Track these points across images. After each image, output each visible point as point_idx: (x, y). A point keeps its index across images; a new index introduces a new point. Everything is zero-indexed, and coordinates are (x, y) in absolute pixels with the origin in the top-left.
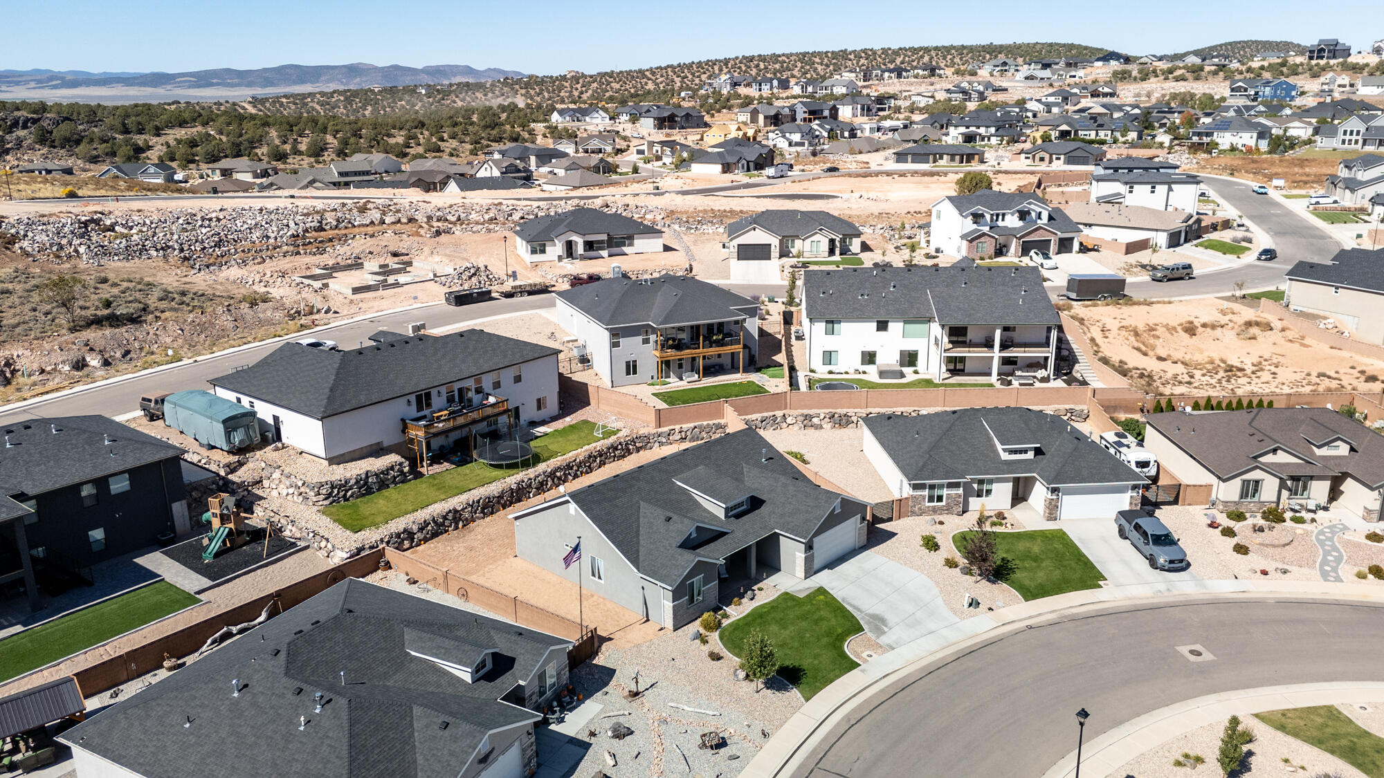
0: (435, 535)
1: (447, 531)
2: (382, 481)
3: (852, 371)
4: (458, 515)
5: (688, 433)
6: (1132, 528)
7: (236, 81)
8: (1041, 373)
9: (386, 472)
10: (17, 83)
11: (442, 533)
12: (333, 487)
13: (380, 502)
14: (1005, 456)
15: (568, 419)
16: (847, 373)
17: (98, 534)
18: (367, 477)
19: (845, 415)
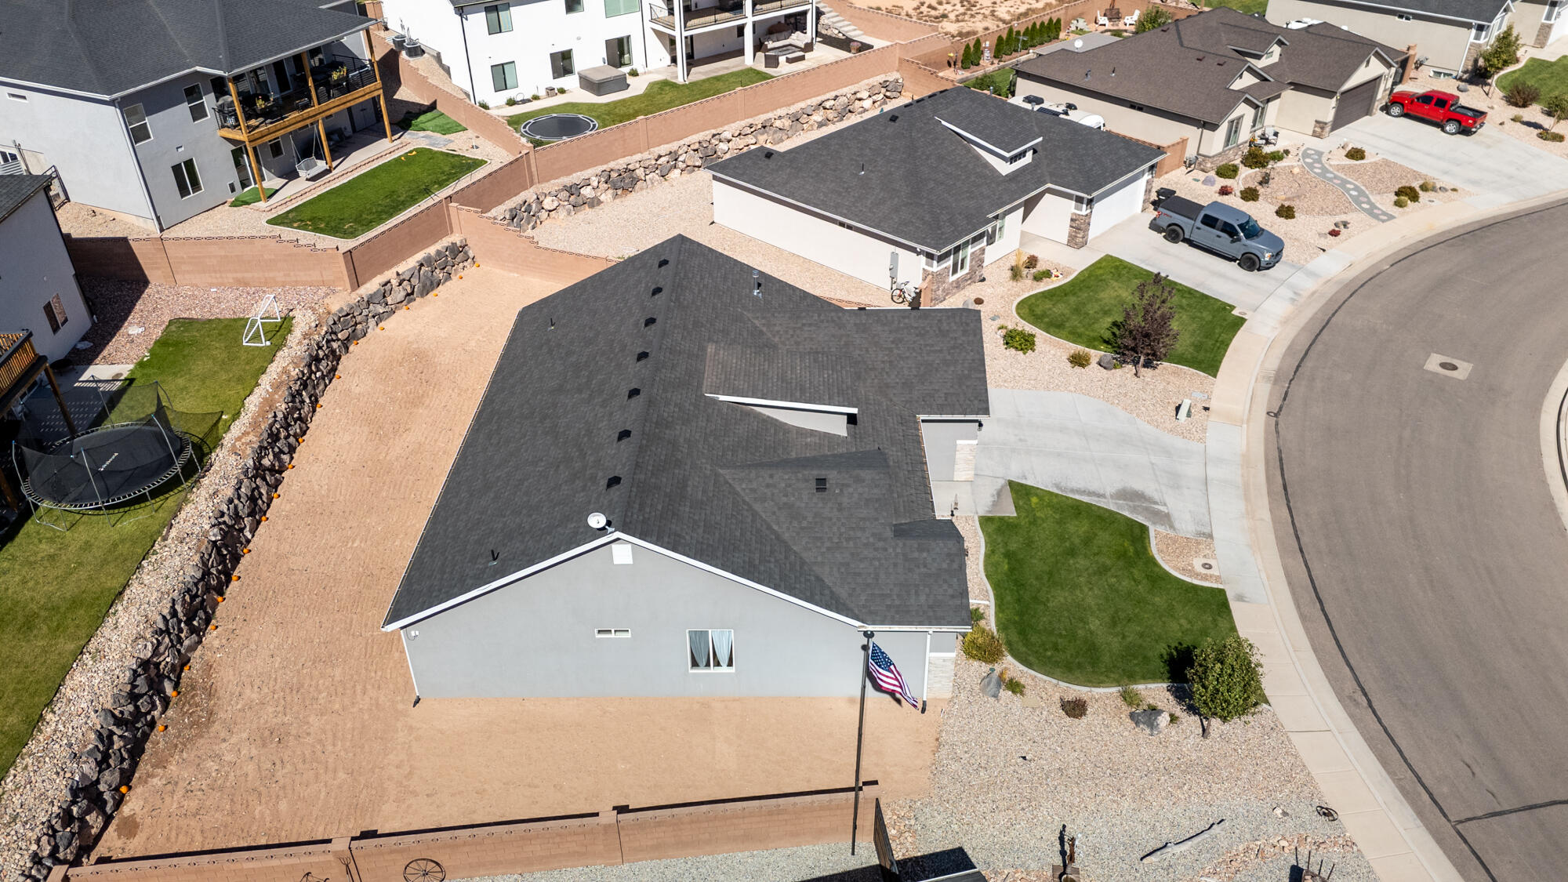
0: (136, 750)
1: (152, 724)
3: (542, 93)
4: (153, 672)
5: (415, 281)
6: (1199, 224)
8: (798, 38)
11: (146, 737)
14: (1005, 169)
15: (132, 328)
16: (536, 98)
19: (627, 170)
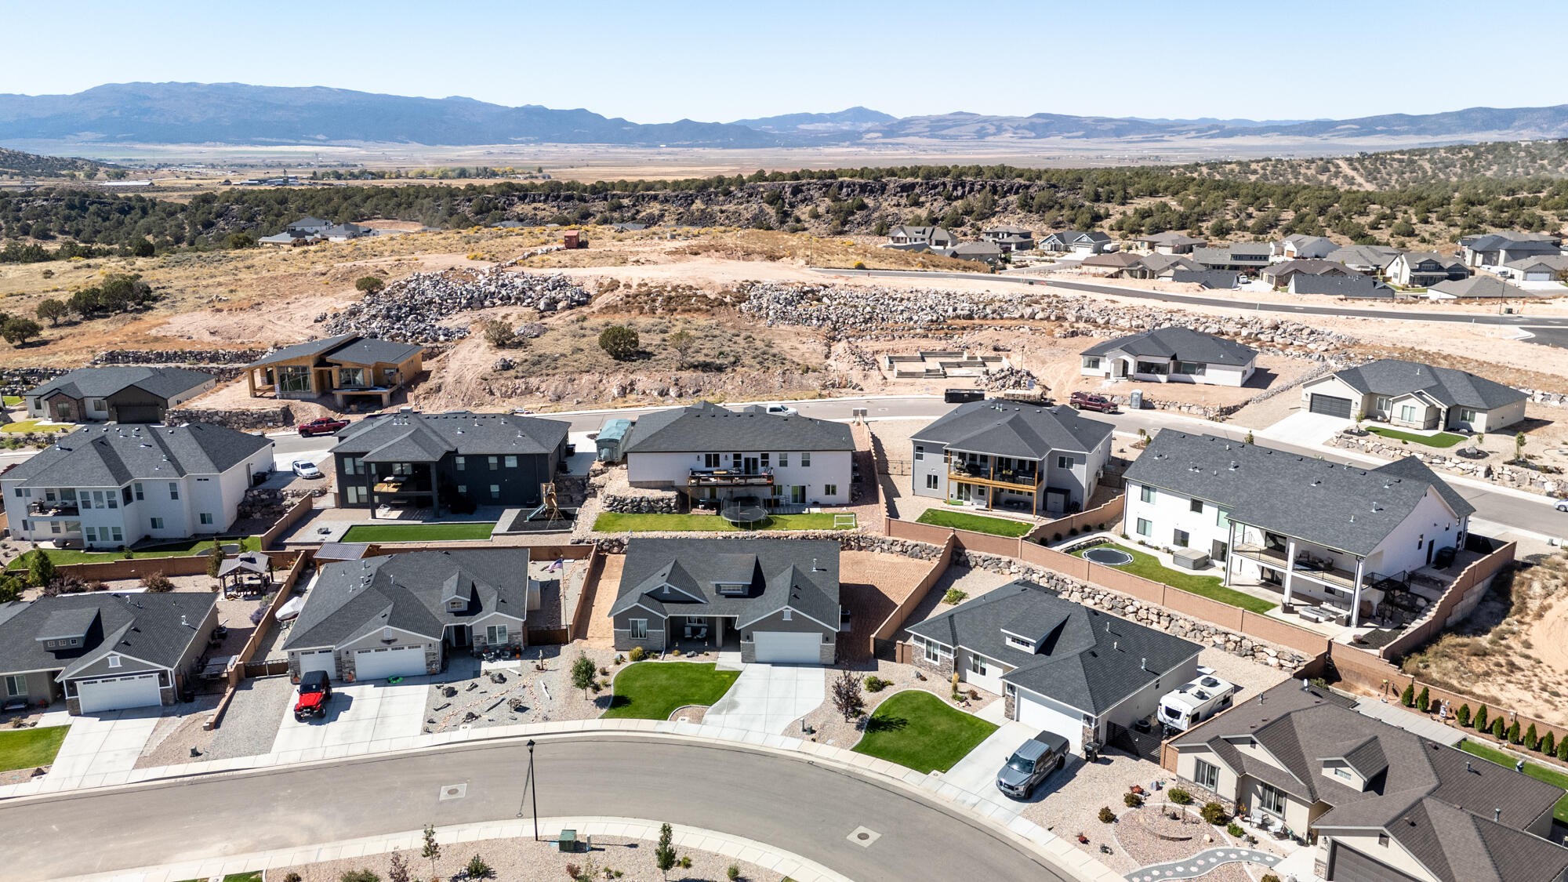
2: (652, 507)
3: (1163, 548)
7: (1406, 128)
9: (657, 501)
10: (1179, 133)
12: (615, 500)
13: (637, 519)
14: (1009, 642)
16: (1158, 549)
17: (495, 488)
18: (641, 500)
